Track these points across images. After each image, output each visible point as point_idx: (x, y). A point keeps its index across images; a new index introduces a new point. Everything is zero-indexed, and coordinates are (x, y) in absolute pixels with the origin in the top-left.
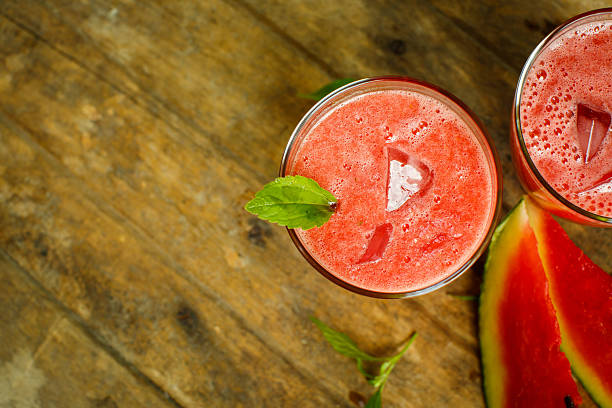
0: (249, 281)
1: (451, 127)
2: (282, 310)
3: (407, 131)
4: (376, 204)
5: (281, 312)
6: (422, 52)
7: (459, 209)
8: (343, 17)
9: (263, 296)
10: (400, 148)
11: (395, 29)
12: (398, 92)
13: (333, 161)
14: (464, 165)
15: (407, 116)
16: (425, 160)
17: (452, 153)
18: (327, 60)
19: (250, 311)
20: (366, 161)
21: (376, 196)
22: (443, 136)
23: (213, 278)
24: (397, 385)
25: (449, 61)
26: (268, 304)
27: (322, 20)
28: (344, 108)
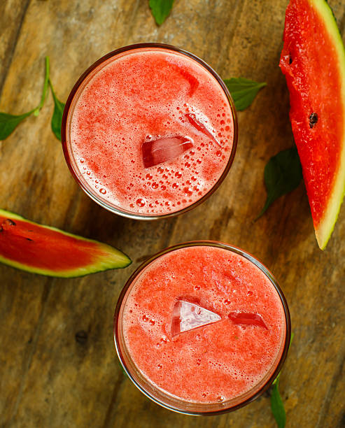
0: (304, 383)
1: (138, 297)
2: (316, 351)
3: (154, 328)
4: (218, 330)
5: (318, 351)
6: (78, 318)
7: (198, 269)
8: (74, 387)
9: (311, 369)
10: (169, 328)
11: (68, 345)
12: (128, 346)
13: (198, 374)
14: (163, 278)
15: (143, 333)
16: (171, 308)
17: (158, 289)
18: (112, 387)
19: (326, 374)
20: (189, 350)
21: (212, 332)
22: (148, 301)
23: (312, 412)
24: (338, 242)
25: (77, 295)
26: (315, 362)
27: (82, 402)
28: (154, 381)
